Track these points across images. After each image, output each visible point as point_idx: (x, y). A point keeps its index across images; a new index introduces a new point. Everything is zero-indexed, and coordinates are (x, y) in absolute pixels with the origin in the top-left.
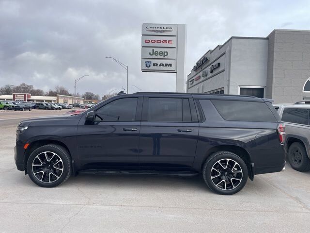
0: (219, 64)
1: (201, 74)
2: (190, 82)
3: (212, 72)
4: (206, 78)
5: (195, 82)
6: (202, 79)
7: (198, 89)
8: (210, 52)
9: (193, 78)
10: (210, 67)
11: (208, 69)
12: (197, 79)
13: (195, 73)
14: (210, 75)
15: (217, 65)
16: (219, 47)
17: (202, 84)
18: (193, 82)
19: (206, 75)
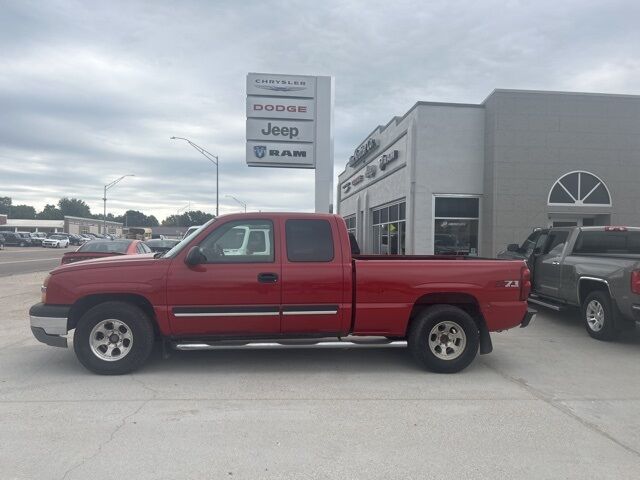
0: (396, 153)
1: (363, 172)
2: (344, 187)
3: (383, 168)
4: (372, 179)
5: (354, 189)
6: (366, 181)
7: (359, 201)
8: (381, 129)
9: (350, 181)
10: (380, 158)
11: (377, 163)
12: (356, 183)
13: (353, 170)
14: (380, 173)
15: (393, 155)
16: (398, 120)
17: (364, 194)
18: (349, 188)
19: (374, 175)
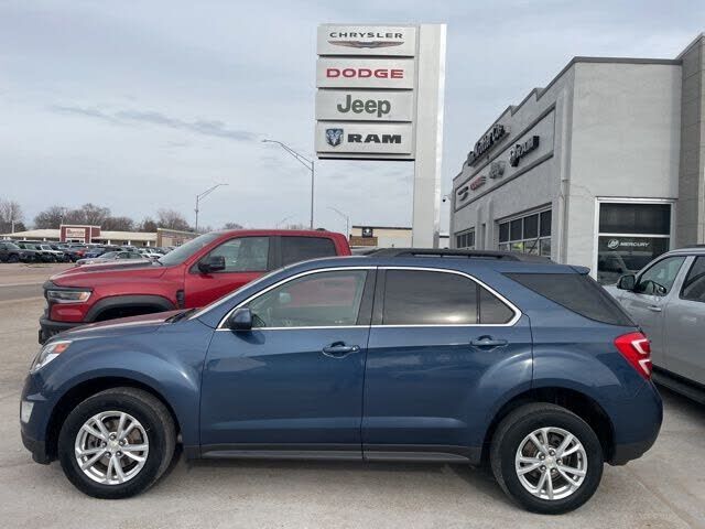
0: (536, 140)
1: (486, 172)
2: (461, 192)
3: (515, 163)
4: (499, 181)
5: (472, 195)
6: (490, 183)
7: (480, 211)
8: (512, 110)
9: (468, 184)
10: (513, 148)
11: (506, 157)
12: (475, 187)
13: (471, 170)
14: (510, 171)
15: (531, 144)
16: (538, 94)
17: (489, 198)
18: (466, 195)
19: (501, 173)
